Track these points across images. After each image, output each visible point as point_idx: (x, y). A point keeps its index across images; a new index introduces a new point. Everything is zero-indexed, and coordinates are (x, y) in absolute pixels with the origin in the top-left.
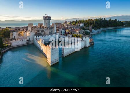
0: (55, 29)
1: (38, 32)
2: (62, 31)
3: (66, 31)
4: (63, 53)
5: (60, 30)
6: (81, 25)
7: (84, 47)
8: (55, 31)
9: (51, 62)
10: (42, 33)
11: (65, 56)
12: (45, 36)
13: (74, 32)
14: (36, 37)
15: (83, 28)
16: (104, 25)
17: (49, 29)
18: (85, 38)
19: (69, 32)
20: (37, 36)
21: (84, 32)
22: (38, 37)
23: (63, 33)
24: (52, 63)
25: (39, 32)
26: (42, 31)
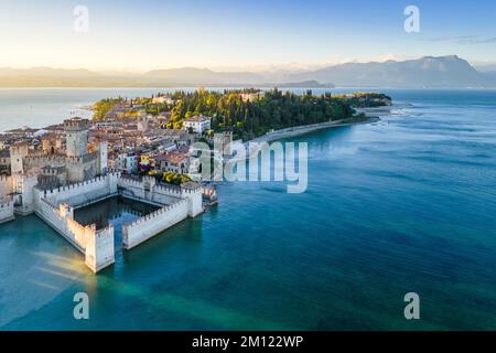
0: (104, 157)
1: (47, 174)
2: (126, 160)
3: (139, 160)
4: (124, 241)
5: (120, 156)
6: (198, 127)
7: (185, 216)
8: (104, 165)
9: (97, 264)
10: (62, 177)
12: (71, 186)
13: (166, 164)
14: (45, 193)
16: (282, 118)
17: (85, 161)
18: (188, 191)
20: (48, 192)
22: (52, 192)
23: (129, 168)
25: (51, 174)
26: (60, 170)
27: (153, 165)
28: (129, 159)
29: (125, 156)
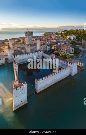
0: (38, 45)
2: (46, 47)
3: (51, 47)
5: (45, 45)
6: (72, 38)
8: (38, 48)
10: (23, 51)
11: (38, 92)
13: (61, 49)
14: (15, 56)
15: (73, 43)
17: (31, 46)
18: (70, 63)
19: (55, 48)
21: (73, 50)
22: (17, 56)
23: (48, 49)
24: (16, 107)
25: (19, 50)
26: (23, 48)
27: (56, 49)
28: (47, 47)
29: (46, 45)
